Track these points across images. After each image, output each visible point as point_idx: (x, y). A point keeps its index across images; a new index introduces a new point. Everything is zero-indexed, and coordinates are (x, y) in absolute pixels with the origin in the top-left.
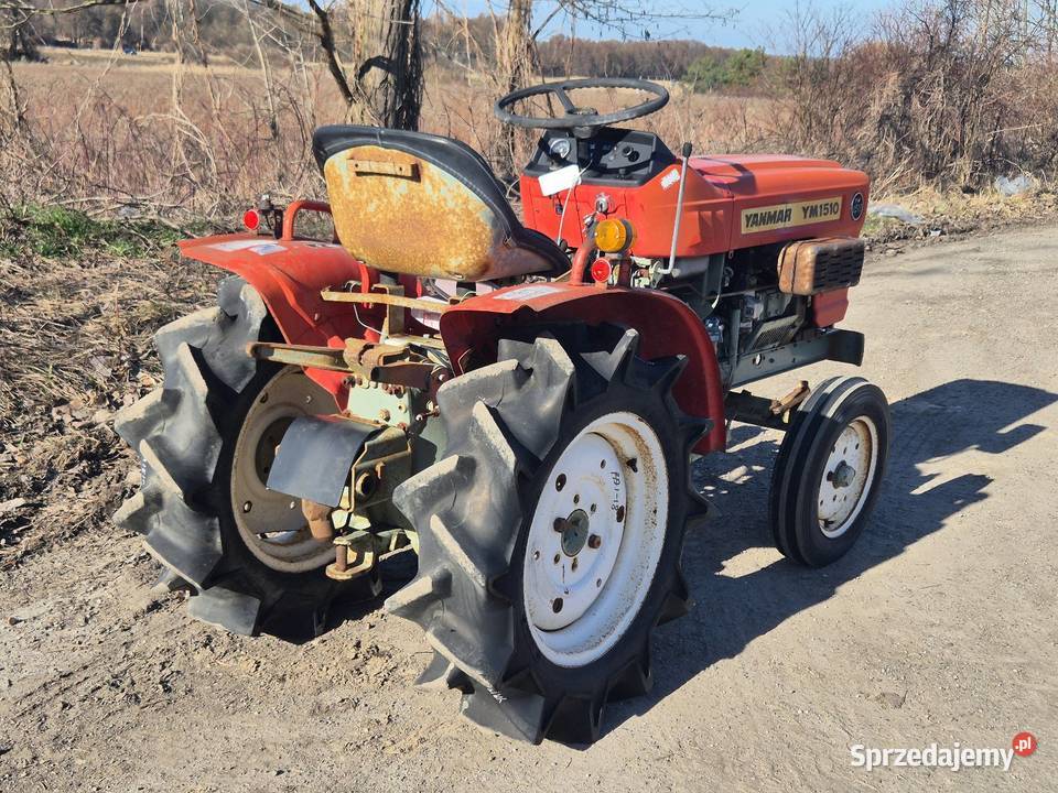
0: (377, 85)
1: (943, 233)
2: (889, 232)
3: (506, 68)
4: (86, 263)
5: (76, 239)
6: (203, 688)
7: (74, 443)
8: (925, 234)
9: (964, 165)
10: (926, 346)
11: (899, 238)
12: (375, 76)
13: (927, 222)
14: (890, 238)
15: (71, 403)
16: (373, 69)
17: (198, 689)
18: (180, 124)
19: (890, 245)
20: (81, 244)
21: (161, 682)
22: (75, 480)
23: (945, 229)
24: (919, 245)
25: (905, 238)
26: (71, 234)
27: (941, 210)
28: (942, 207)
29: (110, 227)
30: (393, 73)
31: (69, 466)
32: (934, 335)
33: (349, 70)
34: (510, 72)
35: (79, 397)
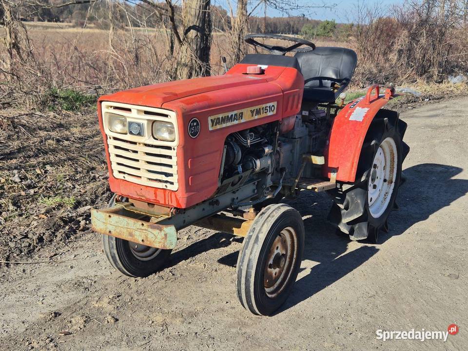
0: (193, 38)
1: (430, 100)
2: (408, 99)
3: (236, 30)
4: (83, 113)
5: (78, 103)
6: (186, 274)
7: (103, 185)
8: (423, 100)
9: (435, 71)
10: (435, 146)
11: (412, 102)
12: (192, 33)
13: (423, 95)
14: (409, 102)
15: (97, 169)
16: (192, 31)
17: (184, 274)
18: (112, 55)
19: (409, 105)
20: (80, 105)
21: (170, 272)
22: (106, 199)
23: (431, 98)
24: (422, 105)
25: (415, 102)
26: (76, 101)
27: (428, 90)
28: (428, 88)
29: (91, 98)
30: (200, 33)
31: (103, 194)
32: (437, 141)
33: (181, 31)
34: (238, 31)
35: (99, 167)
